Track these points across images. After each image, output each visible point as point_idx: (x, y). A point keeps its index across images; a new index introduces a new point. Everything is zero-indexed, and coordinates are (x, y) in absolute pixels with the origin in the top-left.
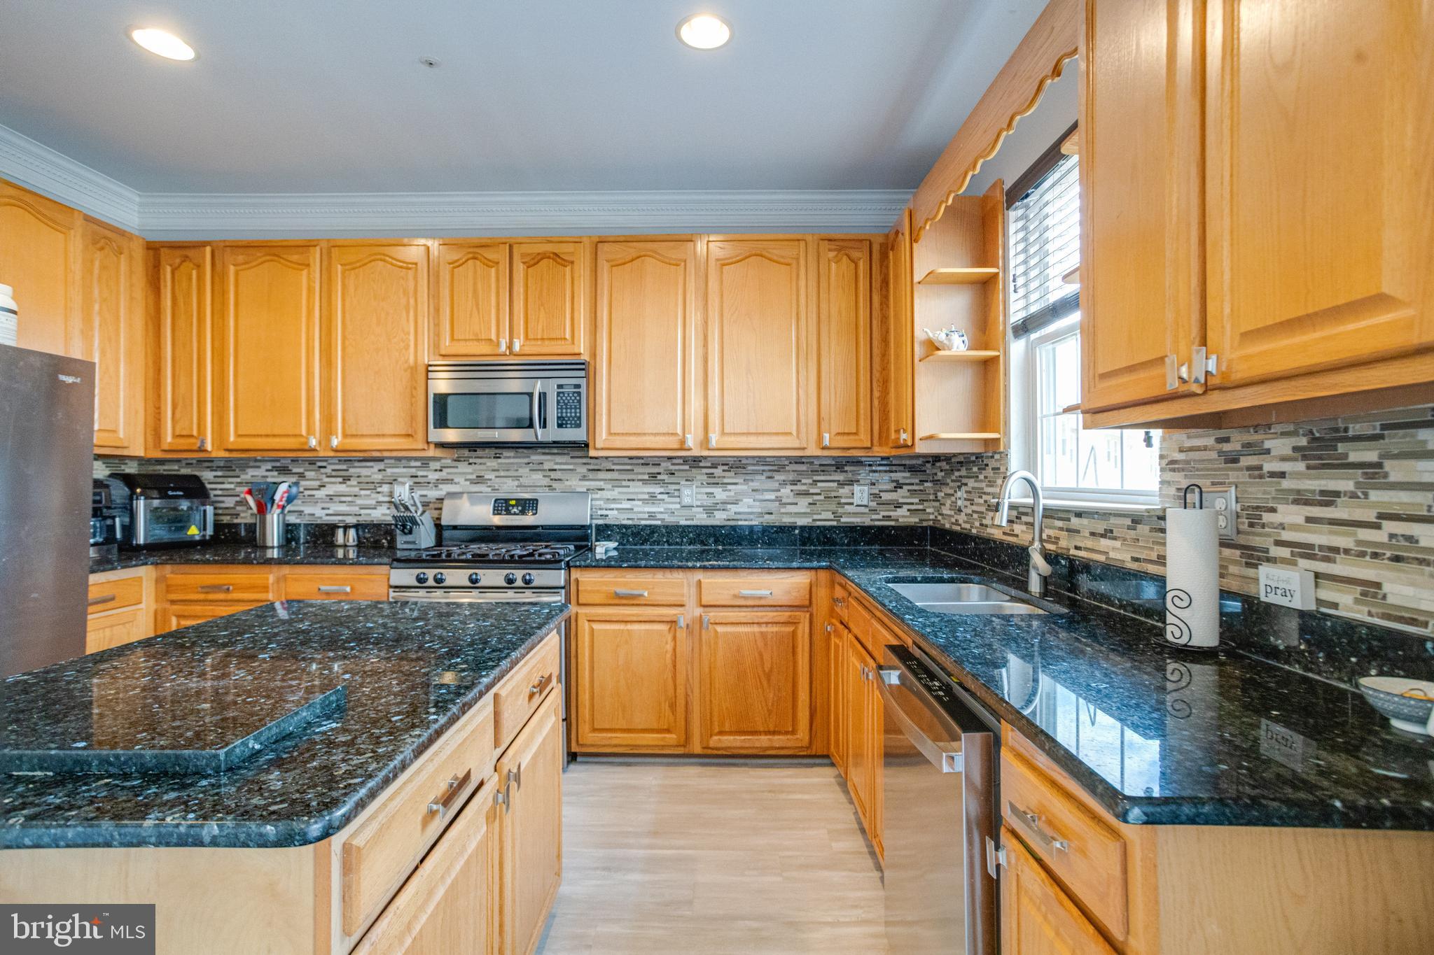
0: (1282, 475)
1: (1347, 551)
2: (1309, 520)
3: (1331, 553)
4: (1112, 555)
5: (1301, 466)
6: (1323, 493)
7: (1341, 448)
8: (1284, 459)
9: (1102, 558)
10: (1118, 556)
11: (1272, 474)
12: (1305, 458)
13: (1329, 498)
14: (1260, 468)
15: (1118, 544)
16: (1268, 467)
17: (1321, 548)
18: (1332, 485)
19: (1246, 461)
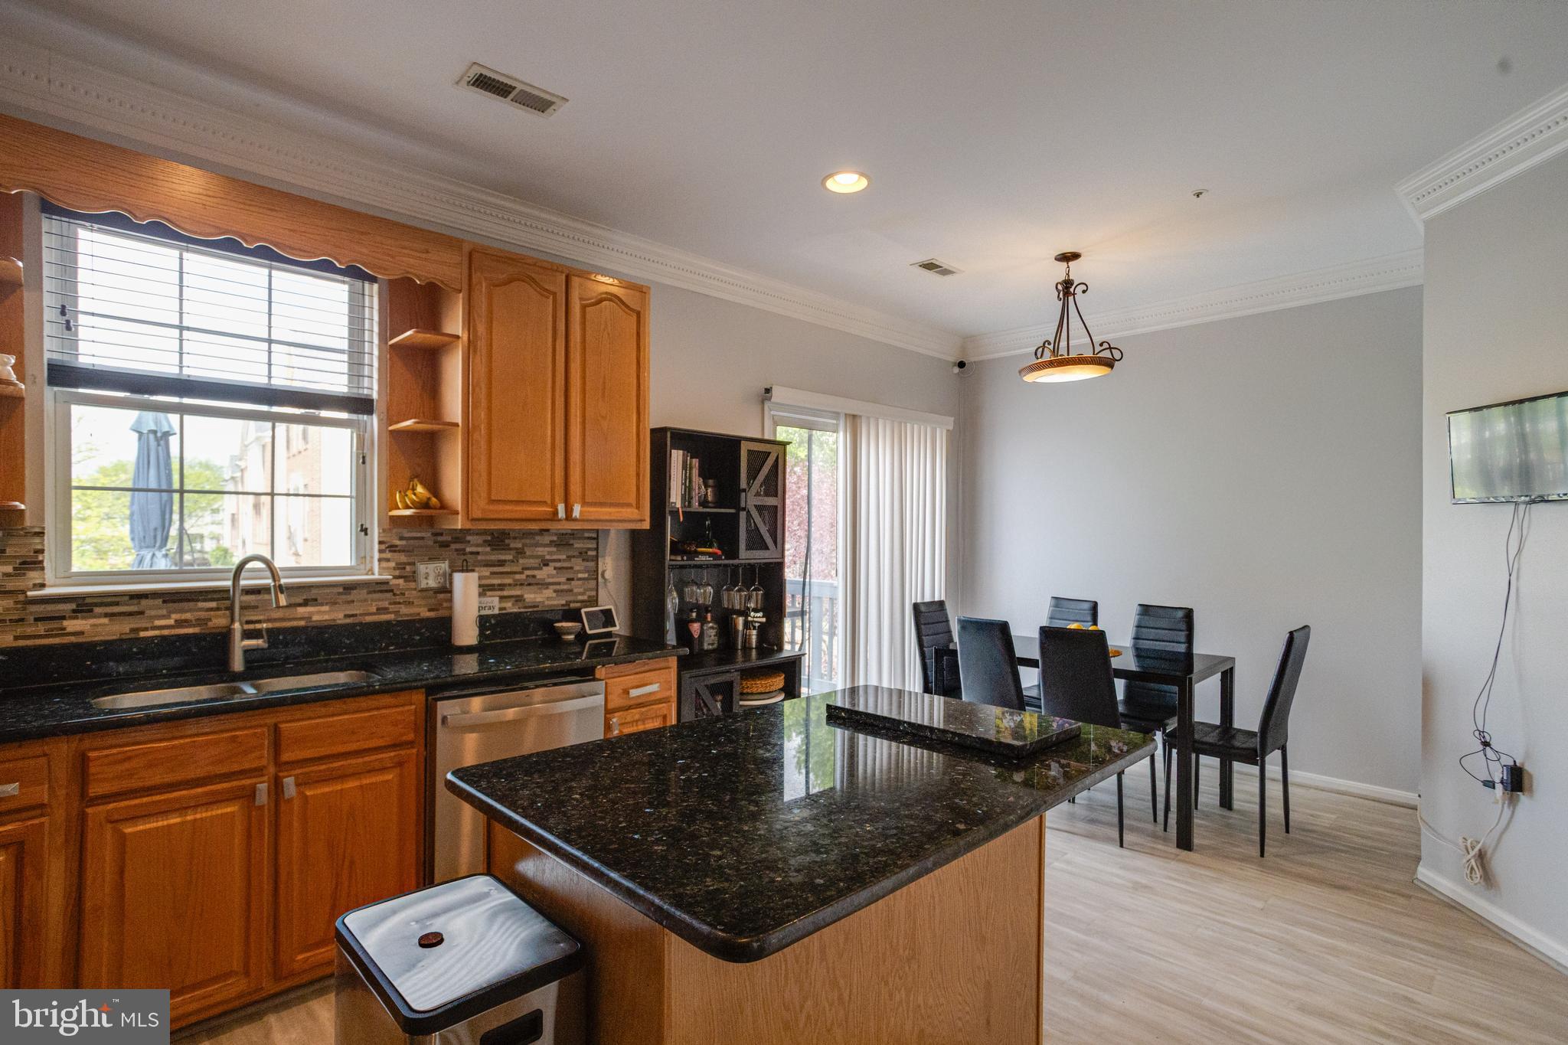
0: (478, 553)
1: (510, 585)
2: (492, 573)
3: (501, 587)
4: (315, 618)
5: (488, 549)
6: (499, 561)
7: (507, 541)
8: (477, 545)
9: (302, 623)
10: (326, 617)
11: (472, 553)
12: (489, 545)
13: (502, 563)
14: (464, 550)
15: (326, 608)
16: (468, 550)
17: (499, 585)
18: (503, 557)
19: (453, 546)
